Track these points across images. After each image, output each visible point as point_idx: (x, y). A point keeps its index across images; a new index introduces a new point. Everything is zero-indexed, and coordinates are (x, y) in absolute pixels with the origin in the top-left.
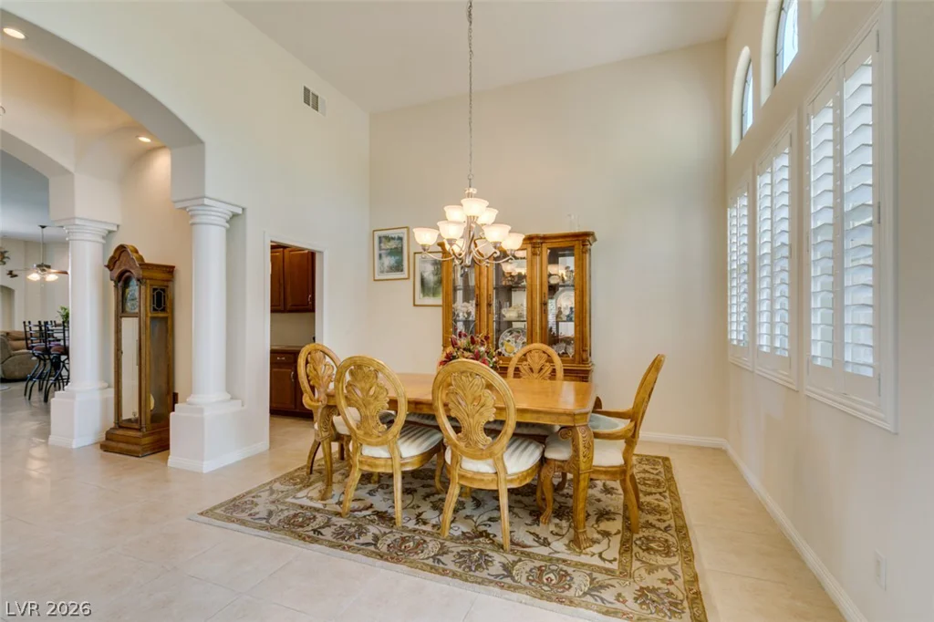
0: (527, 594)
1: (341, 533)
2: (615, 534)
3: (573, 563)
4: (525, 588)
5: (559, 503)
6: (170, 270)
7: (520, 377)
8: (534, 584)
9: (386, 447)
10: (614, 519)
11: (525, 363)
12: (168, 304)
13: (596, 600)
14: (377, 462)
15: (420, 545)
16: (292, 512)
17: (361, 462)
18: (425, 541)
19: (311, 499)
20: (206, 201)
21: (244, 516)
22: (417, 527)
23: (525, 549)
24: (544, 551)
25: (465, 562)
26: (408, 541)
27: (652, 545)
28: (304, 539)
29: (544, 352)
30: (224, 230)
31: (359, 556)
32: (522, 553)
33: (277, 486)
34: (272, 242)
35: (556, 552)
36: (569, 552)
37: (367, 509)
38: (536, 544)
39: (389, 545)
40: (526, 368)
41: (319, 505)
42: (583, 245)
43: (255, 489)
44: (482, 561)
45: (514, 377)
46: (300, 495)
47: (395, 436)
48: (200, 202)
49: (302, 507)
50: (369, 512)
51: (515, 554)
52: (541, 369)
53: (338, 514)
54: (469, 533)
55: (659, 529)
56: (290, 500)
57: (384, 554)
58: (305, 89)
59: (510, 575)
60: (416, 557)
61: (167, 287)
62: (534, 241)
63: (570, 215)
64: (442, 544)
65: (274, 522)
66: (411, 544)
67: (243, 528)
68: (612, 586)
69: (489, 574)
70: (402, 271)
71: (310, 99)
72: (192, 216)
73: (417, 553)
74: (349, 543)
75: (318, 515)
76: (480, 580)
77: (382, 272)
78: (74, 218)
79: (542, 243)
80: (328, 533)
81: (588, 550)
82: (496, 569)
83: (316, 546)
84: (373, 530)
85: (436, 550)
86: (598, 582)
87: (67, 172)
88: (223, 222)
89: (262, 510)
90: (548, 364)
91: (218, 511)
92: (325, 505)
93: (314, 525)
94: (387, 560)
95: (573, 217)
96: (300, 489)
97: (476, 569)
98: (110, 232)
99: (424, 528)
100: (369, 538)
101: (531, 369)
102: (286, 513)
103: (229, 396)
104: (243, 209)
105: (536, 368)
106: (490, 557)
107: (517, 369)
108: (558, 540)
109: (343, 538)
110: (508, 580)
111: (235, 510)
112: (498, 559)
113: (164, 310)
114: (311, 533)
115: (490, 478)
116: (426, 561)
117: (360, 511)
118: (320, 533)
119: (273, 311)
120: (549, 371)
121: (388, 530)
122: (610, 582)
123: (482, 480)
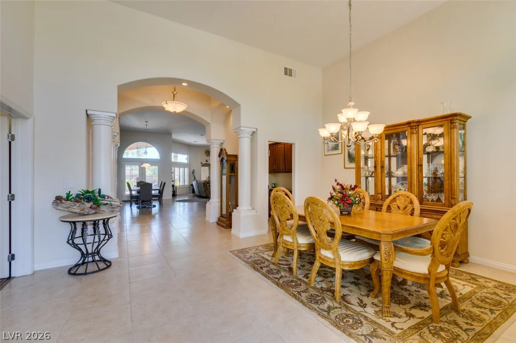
0: (329, 322)
1: (270, 272)
2: (418, 318)
3: (370, 320)
4: (331, 319)
5: (394, 291)
6: (236, 157)
7: (390, 212)
8: (337, 320)
9: (291, 236)
10: (427, 311)
11: (394, 203)
12: (236, 170)
13: (366, 340)
14: (288, 243)
15: (297, 285)
16: (258, 259)
17: (283, 242)
18: (301, 285)
19: (269, 256)
20: (242, 128)
21: (242, 255)
22: (302, 278)
23: (349, 305)
24: (359, 309)
25: (312, 298)
26: (293, 282)
27: (442, 333)
28: (255, 269)
29: (408, 197)
30: (249, 139)
31: (269, 282)
32: (345, 305)
33: (260, 248)
34: (269, 141)
35: (365, 312)
36: (374, 315)
37: (287, 265)
38: (358, 305)
39: (284, 281)
40: (395, 206)
41: (269, 258)
42: (451, 123)
43: (252, 248)
44: (320, 301)
45: (387, 212)
46: (265, 253)
47: (294, 232)
48: (239, 129)
49: (263, 258)
50: (286, 267)
51: (340, 304)
52: (405, 208)
53: (274, 264)
54: (325, 288)
55: (461, 328)
56: (260, 254)
57: (280, 283)
58: (285, 68)
59: (329, 312)
60: (291, 289)
61: (235, 163)
62: (412, 125)
63: (442, 103)
64: (307, 288)
65: (249, 260)
66: (294, 284)
67: (238, 259)
68: (384, 339)
69: (318, 308)
70: (338, 149)
71: (288, 72)
72: (239, 135)
73: (293, 288)
74: (270, 276)
75: (266, 262)
76: (312, 308)
77: (328, 151)
78: (211, 140)
79: (418, 125)
80: (265, 269)
81: (388, 318)
82: (325, 306)
83: (257, 273)
84: (283, 273)
85: (302, 290)
86: (376, 334)
87: (209, 124)
88: (249, 136)
89: (248, 255)
90: (410, 205)
91: (235, 252)
92: (272, 259)
93: (262, 265)
94: (279, 286)
95: (445, 104)
96: (267, 251)
97: (314, 303)
98: (222, 143)
99: (305, 280)
100: (278, 276)
101: (398, 207)
102: (256, 259)
103: (252, 208)
104: (257, 129)
105: (402, 207)
106: (325, 300)
107: (389, 207)
108: (373, 307)
109: (269, 273)
110: (326, 314)
111: (241, 253)
112: (329, 303)
113: (234, 172)
114: (259, 268)
115: (332, 261)
116: (294, 292)
117: (283, 265)
118: (262, 269)
119: (270, 172)
120: (410, 210)
121: (288, 276)
122: (384, 337)
123: (327, 261)
